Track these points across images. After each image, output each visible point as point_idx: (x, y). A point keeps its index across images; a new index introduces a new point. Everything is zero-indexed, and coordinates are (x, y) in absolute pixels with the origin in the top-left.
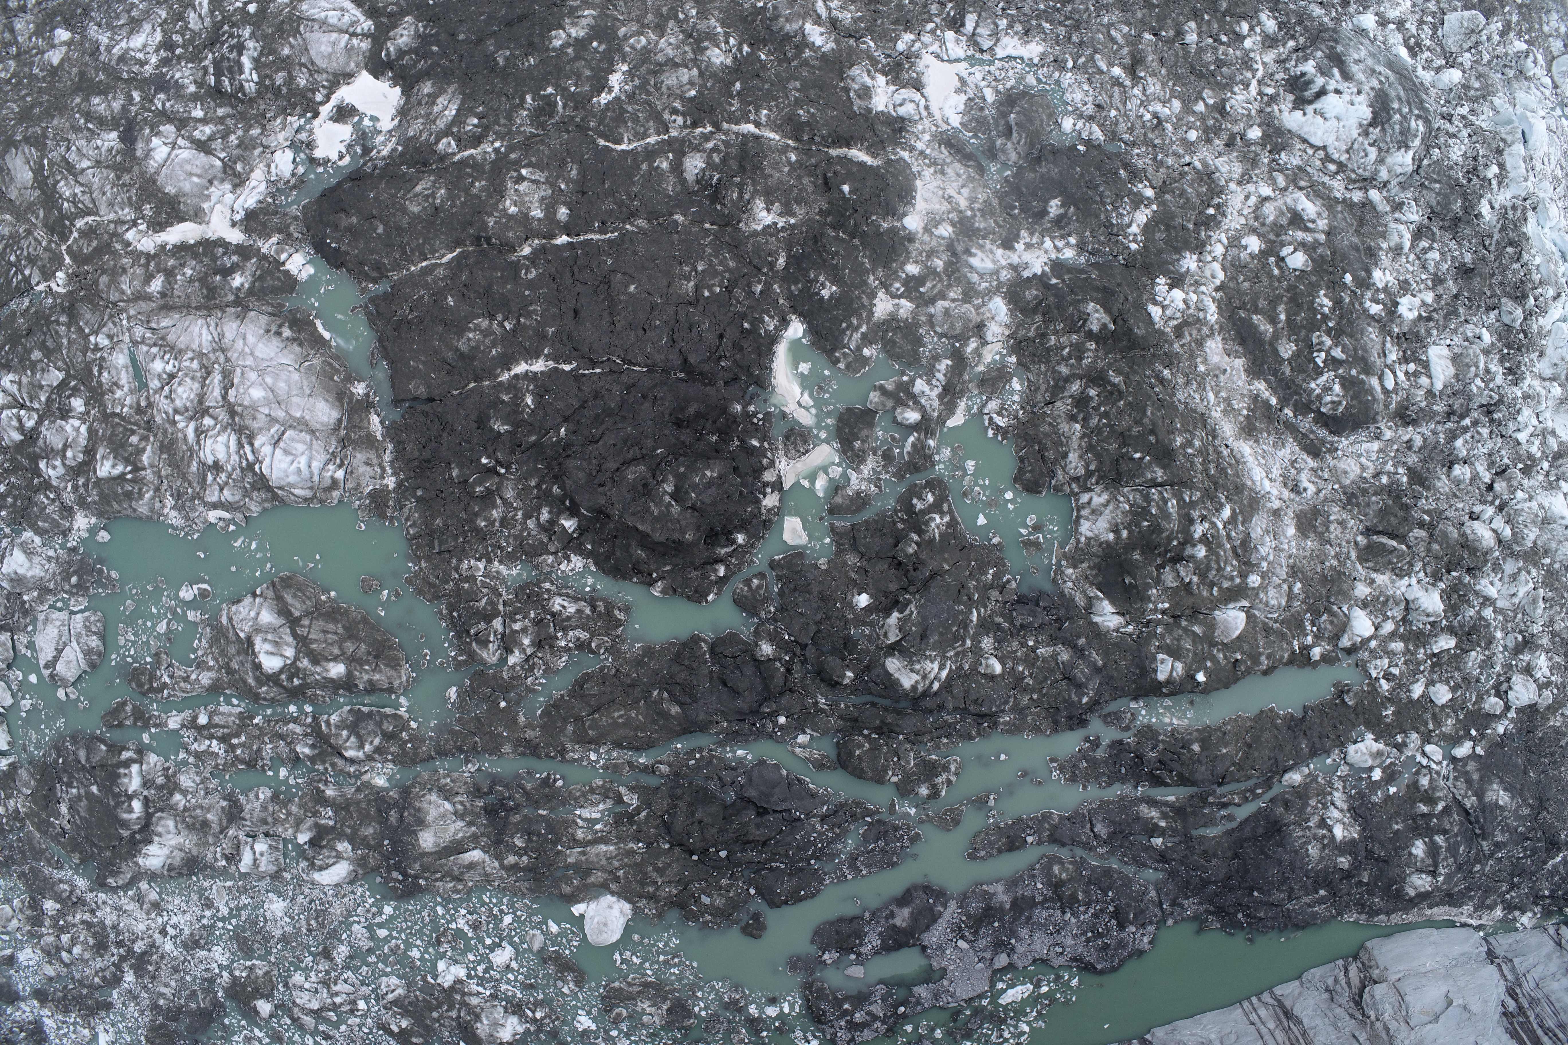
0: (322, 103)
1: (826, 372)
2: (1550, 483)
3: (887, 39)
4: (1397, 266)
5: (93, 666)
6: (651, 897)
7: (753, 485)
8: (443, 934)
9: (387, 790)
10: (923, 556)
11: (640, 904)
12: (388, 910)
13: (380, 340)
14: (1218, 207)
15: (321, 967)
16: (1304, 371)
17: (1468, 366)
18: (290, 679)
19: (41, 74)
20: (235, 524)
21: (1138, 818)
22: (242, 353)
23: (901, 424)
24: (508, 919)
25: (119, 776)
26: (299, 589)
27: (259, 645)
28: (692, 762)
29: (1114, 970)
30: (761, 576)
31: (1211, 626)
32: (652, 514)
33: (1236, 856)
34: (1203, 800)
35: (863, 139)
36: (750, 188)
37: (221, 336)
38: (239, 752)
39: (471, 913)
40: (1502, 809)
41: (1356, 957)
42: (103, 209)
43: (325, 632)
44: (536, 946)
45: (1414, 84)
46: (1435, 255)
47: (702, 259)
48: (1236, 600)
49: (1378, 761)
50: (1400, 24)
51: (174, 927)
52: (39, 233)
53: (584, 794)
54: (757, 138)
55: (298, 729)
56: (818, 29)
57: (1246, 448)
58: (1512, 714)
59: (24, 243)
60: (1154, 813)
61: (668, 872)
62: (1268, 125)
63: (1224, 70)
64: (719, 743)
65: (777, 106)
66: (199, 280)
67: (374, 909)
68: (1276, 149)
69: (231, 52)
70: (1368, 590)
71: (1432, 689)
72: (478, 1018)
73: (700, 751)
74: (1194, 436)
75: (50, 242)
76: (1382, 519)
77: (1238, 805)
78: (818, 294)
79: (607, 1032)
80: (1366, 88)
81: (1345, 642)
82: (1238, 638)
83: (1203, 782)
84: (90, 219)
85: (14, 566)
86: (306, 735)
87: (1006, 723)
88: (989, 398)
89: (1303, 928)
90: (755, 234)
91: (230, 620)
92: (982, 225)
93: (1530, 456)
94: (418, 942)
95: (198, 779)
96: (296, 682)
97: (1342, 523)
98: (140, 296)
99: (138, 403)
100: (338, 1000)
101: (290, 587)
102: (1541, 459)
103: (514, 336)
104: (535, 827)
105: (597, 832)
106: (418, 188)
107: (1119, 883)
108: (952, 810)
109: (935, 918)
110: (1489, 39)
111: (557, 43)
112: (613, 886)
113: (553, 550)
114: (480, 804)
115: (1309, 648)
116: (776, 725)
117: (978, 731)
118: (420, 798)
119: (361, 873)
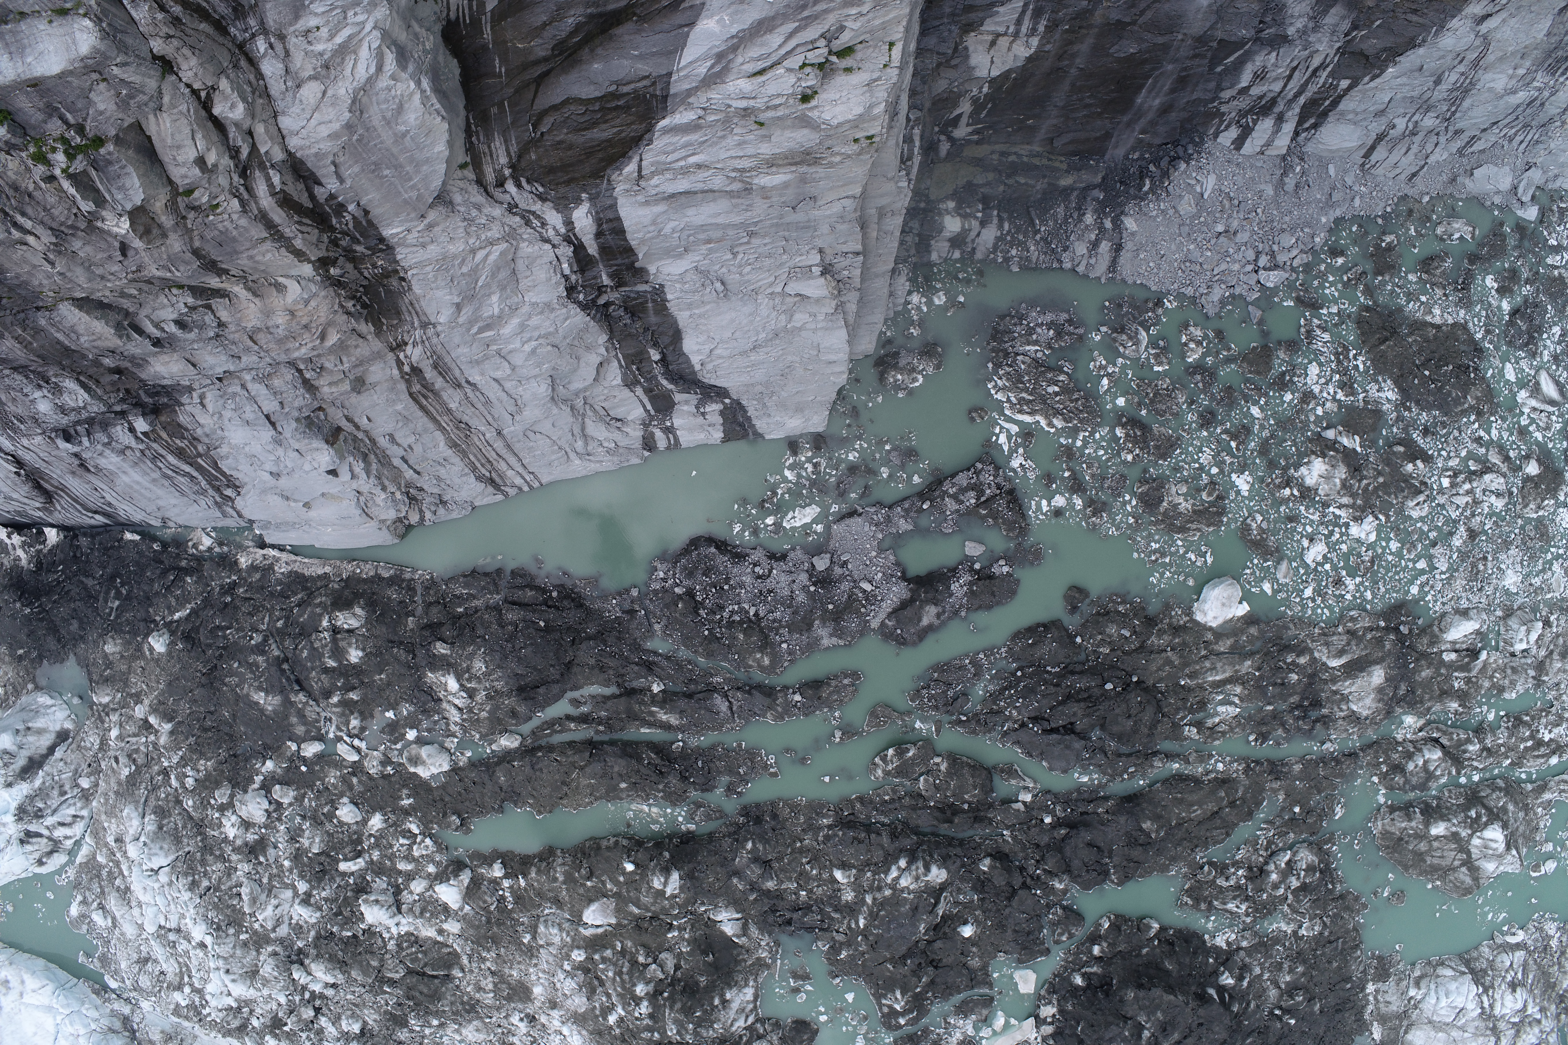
2: (247, 1006)
6: (1177, 630)
7: (1064, 1028)
9: (1405, 713)
10: (913, 976)
11: (1186, 621)
15: (1478, 519)
18: (1479, 816)
20: (1502, 934)
21: (681, 712)
24: (1308, 593)
26: (1457, 887)
27: (1501, 846)
28: (1131, 770)
29: (695, 543)
30: (1057, 942)
31: (618, 911)
32: (1163, 1012)
33: (568, 667)
34: (609, 726)
38: (1527, 734)
40: (260, 688)
41: (409, 527)
43: (1442, 858)
44: (1284, 566)
48: (596, 936)
49: (413, 750)
53: (1232, 729)
55: (1475, 764)
58: (258, 782)
61: (1161, 662)
67: (1426, 589)
70: (445, 926)
71: (359, 819)
72: (1344, 483)
76: (436, 991)
77: (569, 718)
79: (1222, 471)
81: (465, 877)
82: (590, 901)
86: (1470, 759)
87: (826, 816)
89: (478, 572)
94: (1390, 558)
96: (1473, 813)
97: (479, 989)
100: (1467, 486)
101: (1466, 889)
104: (1278, 690)
105: (1222, 693)
107: (696, 643)
108: (878, 725)
109: (894, 613)
112: (1209, 636)
113: (1242, 953)
114: (1325, 711)
115: (506, 876)
116: (1052, 813)
117: (853, 807)
118: (1378, 711)
119: (1436, 629)
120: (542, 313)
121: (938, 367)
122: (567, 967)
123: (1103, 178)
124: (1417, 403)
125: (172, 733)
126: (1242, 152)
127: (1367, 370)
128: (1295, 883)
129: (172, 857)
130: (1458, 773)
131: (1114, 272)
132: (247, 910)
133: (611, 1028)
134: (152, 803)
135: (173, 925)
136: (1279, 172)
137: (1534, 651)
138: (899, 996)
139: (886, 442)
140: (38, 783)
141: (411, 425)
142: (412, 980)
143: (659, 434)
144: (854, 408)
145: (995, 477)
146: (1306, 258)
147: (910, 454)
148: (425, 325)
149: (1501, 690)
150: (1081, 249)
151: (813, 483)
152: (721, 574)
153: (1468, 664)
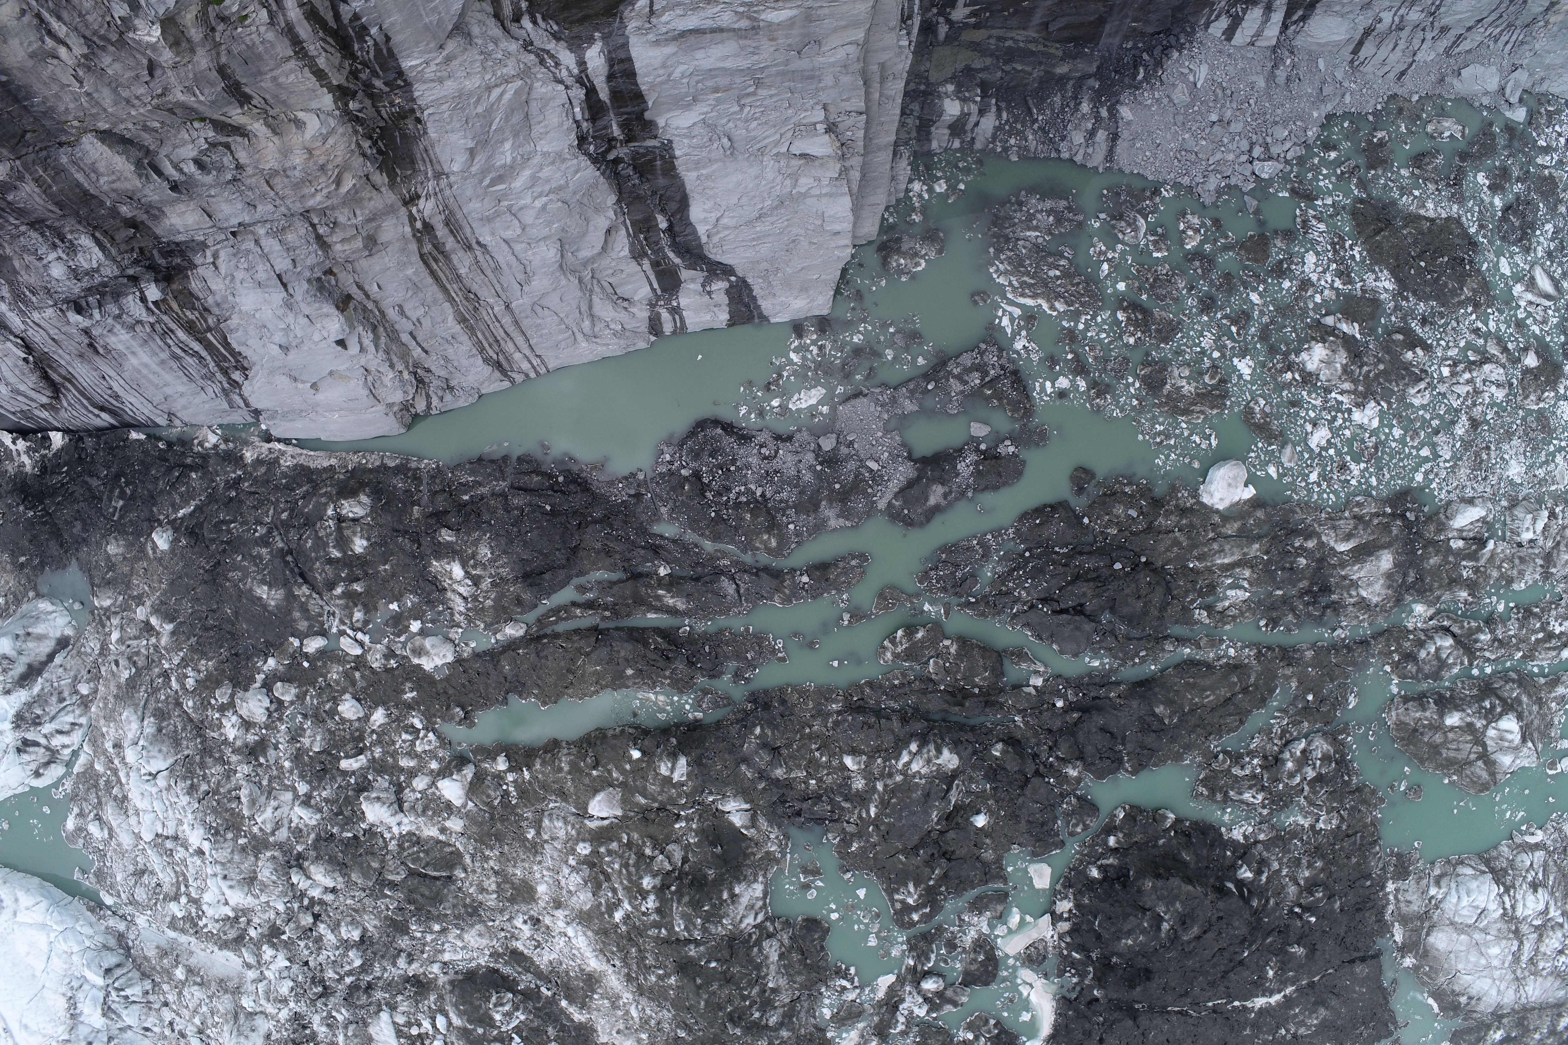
2: (245, 916)
6: (1183, 511)
7: (1081, 923)
9: (1414, 601)
10: (925, 868)
11: (1193, 503)
13: (1387, 1004)
15: (1480, 408)
16: (532, 1029)
17: (355, 1036)
18: (1493, 707)
20: (1521, 833)
21: (688, 596)
22: (1502, 980)
23: (939, 975)
24: (1313, 477)
26: (1474, 783)
27: (1517, 738)
28: (1142, 654)
29: (701, 425)
30: (1072, 834)
31: (625, 802)
32: (1182, 903)
33: (574, 551)
34: (614, 613)
37: (1517, 991)
38: (1538, 625)
39: (1348, 481)
40: (263, 582)
41: (416, 416)
43: (1457, 750)
44: (1288, 450)
48: (601, 828)
49: (417, 642)
53: (1242, 614)
55: (1487, 654)
57: (594, 964)
58: (260, 680)
61: (1169, 542)
64: (1116, 673)
70: (448, 824)
71: (361, 715)
72: (1345, 368)
74: (655, 983)
76: (438, 893)
77: (574, 604)
79: (1223, 356)
81: (469, 772)
82: (596, 791)
86: (1482, 649)
87: (835, 701)
88: (853, 1001)
89: (484, 459)
93: (273, 946)
94: (1394, 445)
96: (1487, 704)
97: (482, 890)
100: (1467, 376)
101: (1483, 785)
103: (1279, 1025)
104: (1287, 575)
105: (1231, 576)
107: (703, 525)
108: (886, 608)
109: (902, 492)
112: (1217, 519)
113: (1260, 847)
114: (1334, 597)
115: (510, 769)
116: (1065, 697)
117: (862, 692)
118: (1387, 598)
119: (1442, 516)
120: (553, 163)
121: (940, 252)
122: (572, 862)
123: (1098, 68)
124: (1415, 293)
125: (173, 633)
126: (1233, 42)
127: (1363, 260)
128: (1311, 774)
129: (171, 761)
130: (1471, 664)
131: (1111, 161)
132: (246, 812)
133: (617, 926)
134: (152, 705)
135: (170, 832)
136: (1270, 64)
137: (1541, 542)
138: (912, 889)
139: (890, 325)
140: (36, 689)
141: (421, 295)
142: (414, 882)
143: (665, 315)
144: (858, 291)
145: (1000, 357)
146: (1300, 151)
147: (914, 337)
148: (438, 175)
149: (1510, 581)
150: (1078, 138)
151: (818, 365)
152: (727, 455)
153: (1476, 551)
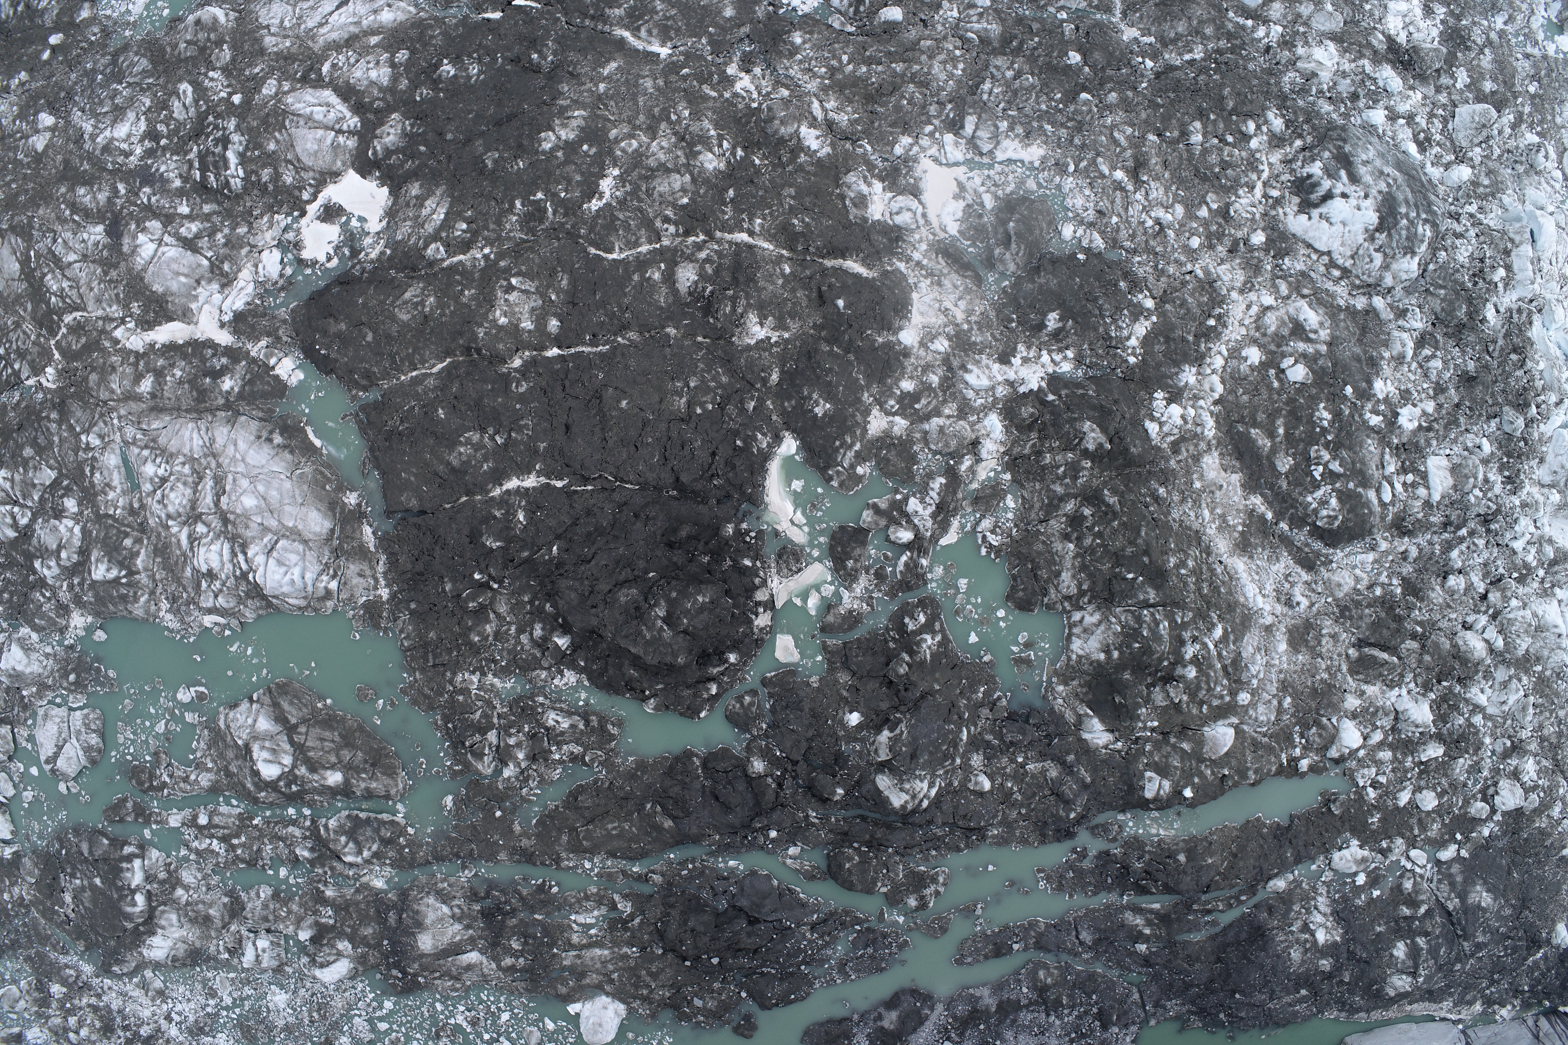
0: (310, 202)
1: (820, 490)
2: (1545, 590)
3: (884, 142)
4: (1398, 375)
5: (93, 762)
6: (644, 999)
7: (745, 605)
8: (443, 1028)
9: (386, 892)
10: (913, 678)
11: (634, 1005)
12: (388, 1005)
13: (371, 450)
14: (1219, 318)
16: (1301, 485)
17: (1467, 477)
18: (288, 785)
19: (26, 160)
20: (231, 629)
21: (1123, 926)
22: (233, 459)
23: (894, 543)
24: (505, 1016)
25: (121, 870)
26: (296, 697)
27: (257, 753)
28: (685, 872)
30: (753, 692)
31: (1200, 742)
32: (644, 637)
33: (1219, 960)
34: (1189, 908)
35: (858, 250)
36: (743, 302)
37: (212, 440)
38: (239, 852)
40: (1484, 910)
42: (91, 305)
43: (322, 740)
44: (533, 1042)
45: (1423, 185)
46: (1437, 364)
47: (695, 374)
48: (1225, 717)
49: (1362, 867)
50: (1410, 118)
51: (179, 1014)
52: (28, 326)
53: (579, 901)
54: (750, 247)
55: (296, 831)
56: (814, 132)
57: (1239, 565)
58: (1498, 817)
59: (13, 336)
60: (1139, 921)
61: (662, 977)
62: (1272, 229)
63: (1229, 172)
64: (711, 854)
65: (771, 214)
66: (189, 382)
67: (375, 1004)
68: (1280, 254)
69: (216, 146)
70: (1358, 702)
71: (1418, 796)
73: (693, 862)
74: (1187, 555)
75: (39, 335)
76: (1375, 631)
77: (1223, 911)
78: (811, 411)
80: (1374, 192)
81: (1333, 753)
82: (1226, 753)
83: (1188, 891)
84: (78, 314)
85: (12, 663)
86: (305, 838)
87: (994, 836)
88: (983, 517)
89: (1284, 1026)
90: (749, 348)
91: (228, 727)
92: (979, 339)
93: (1526, 565)
94: (418, 1036)
95: (199, 876)
96: (294, 788)
97: (1334, 637)
98: (130, 397)
99: (131, 504)
101: (286, 693)
102: (1537, 567)
103: (506, 450)
104: (531, 931)
105: (591, 937)
106: (407, 295)
107: (1103, 986)
108: (940, 919)
109: (922, 1020)
110: (1500, 132)
111: (547, 146)
112: (608, 988)
113: (546, 665)
114: (477, 908)
115: (1297, 760)
116: (767, 838)
117: (967, 843)
118: (418, 901)
119: (361, 970)
128: (494, 737)
130: (313, 821)
133: (1220, 619)
137: (244, 930)
138: (927, 654)
142: (1394, 642)
149: (276, 899)
153: (320, 932)
